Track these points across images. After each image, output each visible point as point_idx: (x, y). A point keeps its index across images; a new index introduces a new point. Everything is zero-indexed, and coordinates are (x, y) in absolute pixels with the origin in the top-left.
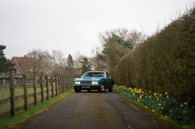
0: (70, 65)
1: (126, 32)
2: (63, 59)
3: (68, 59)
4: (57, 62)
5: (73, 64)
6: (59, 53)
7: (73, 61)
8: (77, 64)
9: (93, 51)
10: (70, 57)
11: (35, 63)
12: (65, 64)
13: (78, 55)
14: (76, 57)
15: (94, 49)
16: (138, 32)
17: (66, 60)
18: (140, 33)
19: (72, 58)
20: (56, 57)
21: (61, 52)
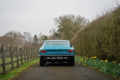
0: (35, 42)
1: (73, 17)
2: (31, 38)
3: (34, 38)
4: (27, 40)
5: (37, 41)
6: (28, 34)
7: (38, 39)
8: (40, 41)
9: (51, 31)
10: (35, 36)
11: (11, 40)
12: (32, 41)
13: (40, 35)
14: (39, 36)
15: (52, 29)
16: (82, 17)
17: (33, 38)
18: (83, 18)
19: (37, 37)
20: (26, 37)
21: (29, 33)
